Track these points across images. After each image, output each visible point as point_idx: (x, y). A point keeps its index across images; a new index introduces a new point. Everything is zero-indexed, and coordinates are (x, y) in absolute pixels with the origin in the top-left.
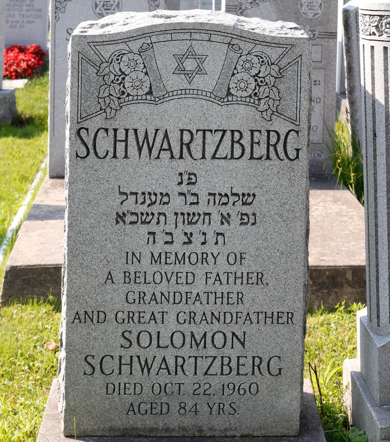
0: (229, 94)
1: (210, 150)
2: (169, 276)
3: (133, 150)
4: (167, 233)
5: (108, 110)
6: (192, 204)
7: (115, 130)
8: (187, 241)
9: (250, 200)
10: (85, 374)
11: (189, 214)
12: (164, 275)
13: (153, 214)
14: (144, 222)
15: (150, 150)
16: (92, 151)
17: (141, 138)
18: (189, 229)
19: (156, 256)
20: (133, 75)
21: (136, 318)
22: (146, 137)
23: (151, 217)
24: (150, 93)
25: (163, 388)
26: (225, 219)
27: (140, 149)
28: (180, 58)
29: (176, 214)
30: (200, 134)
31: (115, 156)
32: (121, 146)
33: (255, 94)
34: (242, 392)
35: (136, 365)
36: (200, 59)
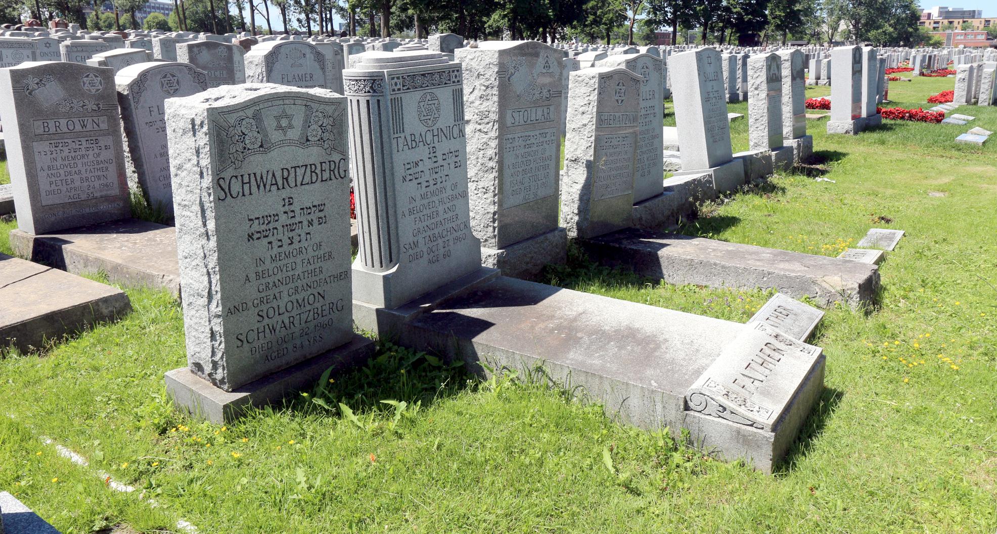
0: (308, 140)
1: (299, 179)
3: (254, 189)
4: (279, 240)
5: (236, 161)
6: (292, 217)
7: (242, 176)
8: (290, 242)
9: (322, 208)
10: (237, 347)
15: (265, 186)
16: (228, 194)
17: (259, 179)
18: (291, 234)
19: (274, 257)
20: (250, 134)
21: (265, 301)
22: (262, 178)
24: (261, 146)
25: (283, 339)
26: (310, 223)
27: (258, 187)
28: (278, 118)
29: (283, 226)
30: (293, 169)
31: (244, 195)
32: (246, 187)
33: (322, 139)
34: (325, 326)
35: (267, 331)
36: (290, 118)
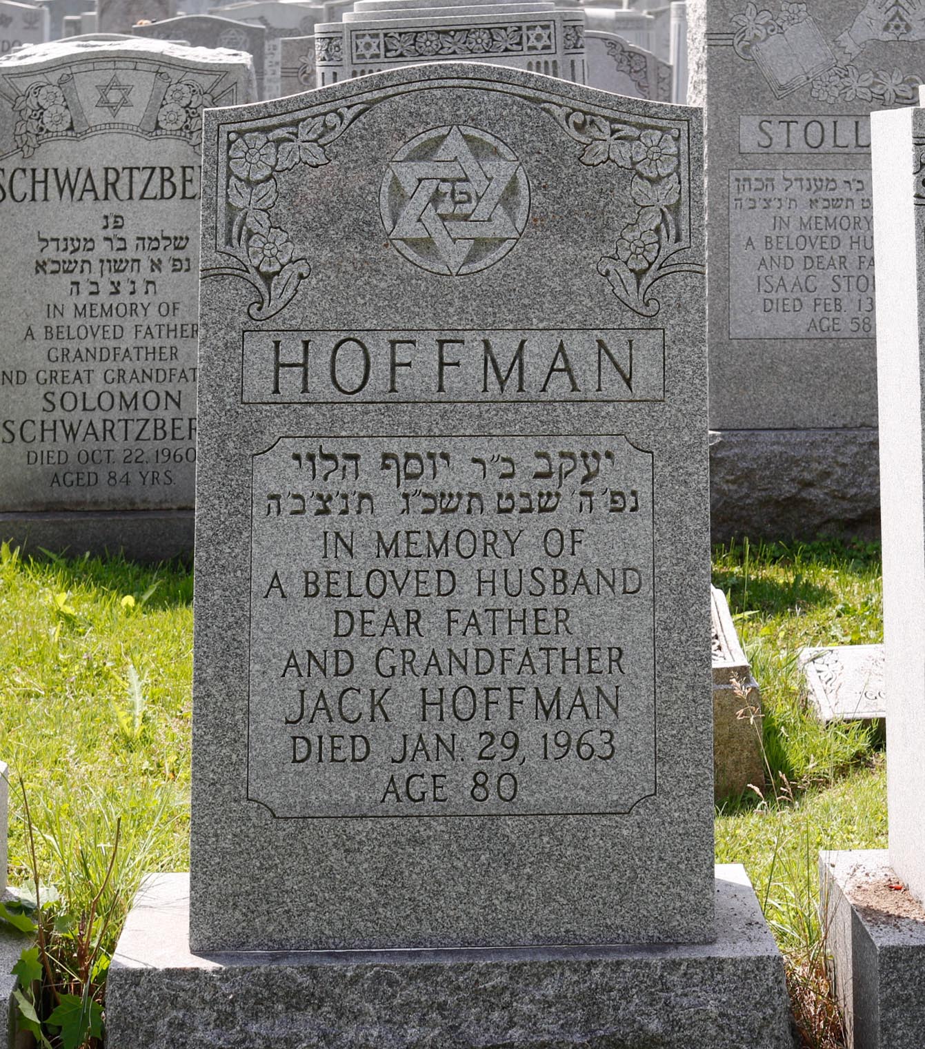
0: (157, 127)
1: (137, 190)
2: (95, 330)
3: (53, 192)
4: (92, 283)
5: (26, 148)
6: (118, 249)
7: (34, 170)
8: (114, 290)
9: (183, 244)
10: (4, 441)
11: (116, 261)
12: (89, 329)
13: (76, 262)
14: (66, 271)
15: (72, 191)
16: (8, 194)
17: (62, 178)
18: (116, 277)
19: (80, 308)
20: (53, 109)
21: (59, 378)
22: (68, 176)
23: (74, 265)
24: (71, 128)
25: (90, 456)
26: (156, 265)
27: (61, 191)
28: (104, 89)
29: (102, 261)
30: (127, 172)
31: (33, 199)
32: (40, 188)
33: (187, 127)
34: (178, 458)
35: (60, 430)
36: (126, 90)
